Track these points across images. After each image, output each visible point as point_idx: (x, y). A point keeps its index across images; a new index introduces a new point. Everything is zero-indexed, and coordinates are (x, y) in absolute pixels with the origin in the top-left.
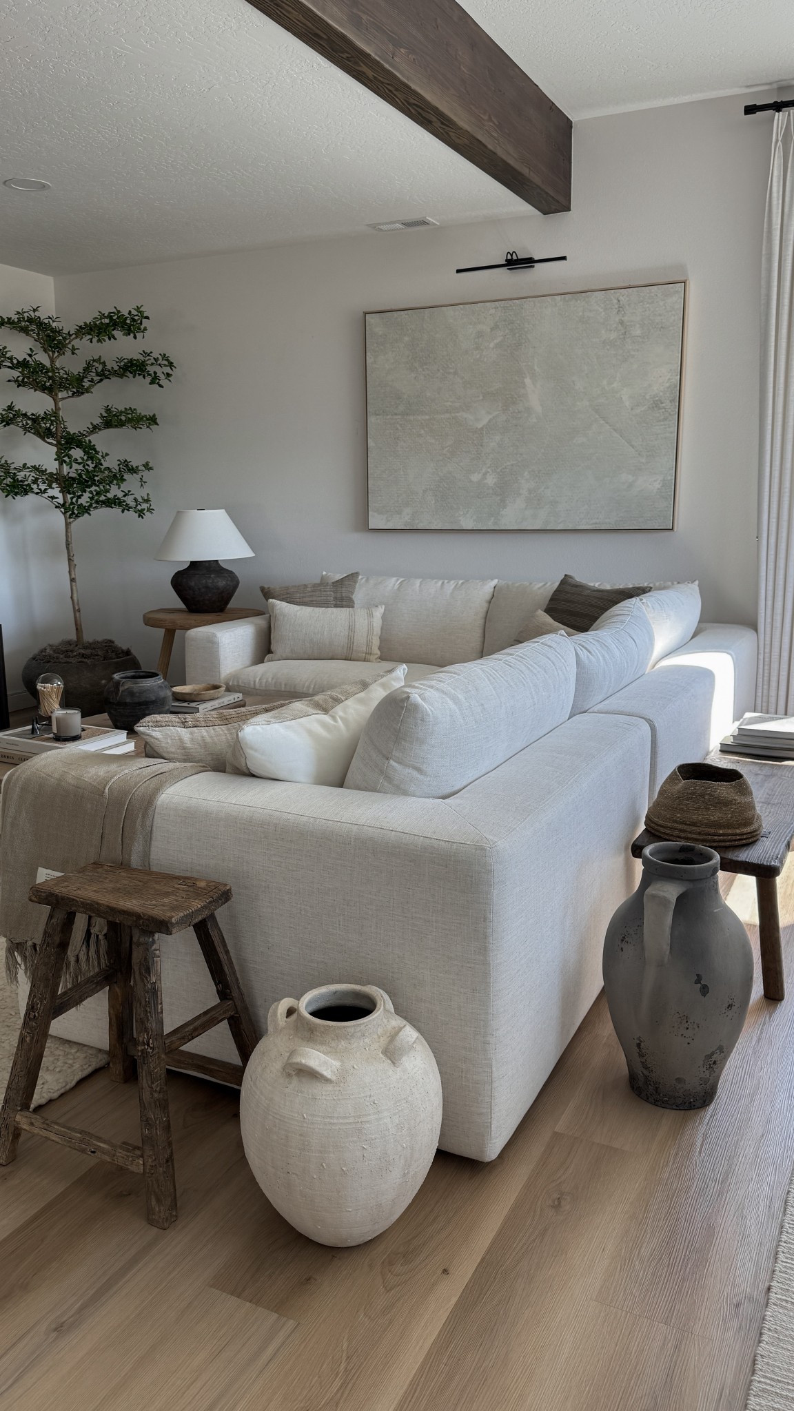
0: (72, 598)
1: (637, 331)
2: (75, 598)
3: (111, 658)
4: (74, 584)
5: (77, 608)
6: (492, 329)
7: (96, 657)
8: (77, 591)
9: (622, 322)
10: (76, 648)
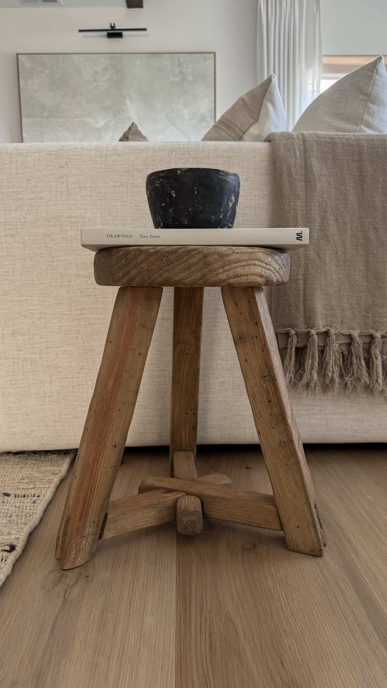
1: (190, 78)
6: (104, 70)
9: (181, 72)
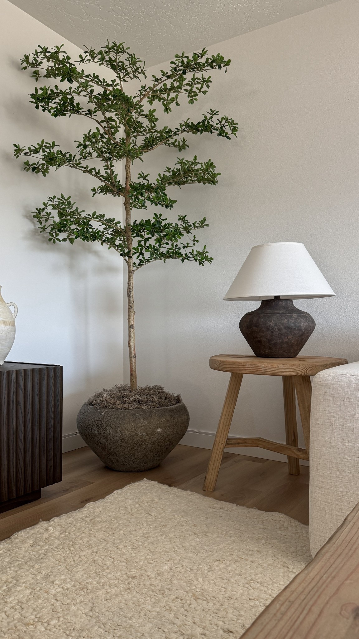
0: (129, 344)
2: (132, 344)
3: (165, 405)
4: (132, 330)
5: (133, 354)
7: (152, 404)
8: (134, 336)
10: (132, 394)
